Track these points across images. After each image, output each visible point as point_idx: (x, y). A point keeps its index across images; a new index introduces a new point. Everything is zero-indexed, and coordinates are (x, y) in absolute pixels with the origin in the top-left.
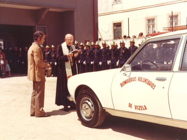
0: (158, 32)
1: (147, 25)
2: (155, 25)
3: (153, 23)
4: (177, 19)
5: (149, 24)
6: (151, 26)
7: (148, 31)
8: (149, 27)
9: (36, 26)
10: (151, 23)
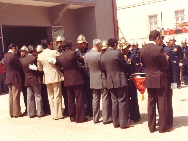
0: (168, 29)
1: (149, 22)
2: (158, 22)
3: (155, 20)
4: (184, 14)
5: (151, 21)
6: (153, 23)
7: (150, 29)
8: (151, 24)
9: (52, 26)
10: (153, 20)
